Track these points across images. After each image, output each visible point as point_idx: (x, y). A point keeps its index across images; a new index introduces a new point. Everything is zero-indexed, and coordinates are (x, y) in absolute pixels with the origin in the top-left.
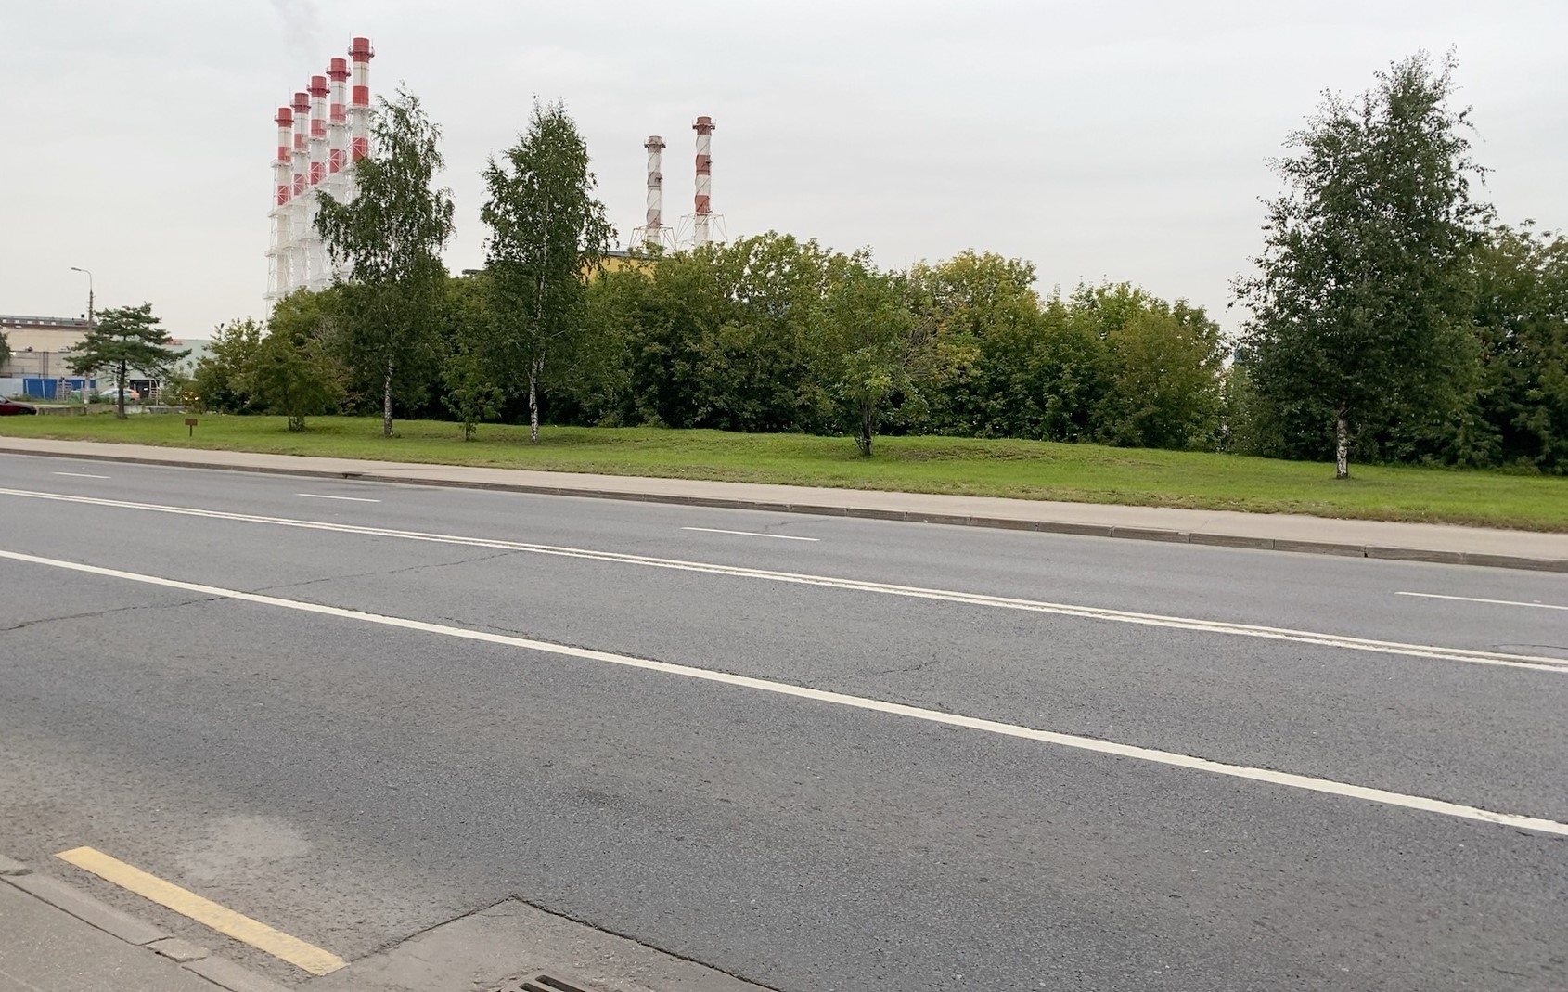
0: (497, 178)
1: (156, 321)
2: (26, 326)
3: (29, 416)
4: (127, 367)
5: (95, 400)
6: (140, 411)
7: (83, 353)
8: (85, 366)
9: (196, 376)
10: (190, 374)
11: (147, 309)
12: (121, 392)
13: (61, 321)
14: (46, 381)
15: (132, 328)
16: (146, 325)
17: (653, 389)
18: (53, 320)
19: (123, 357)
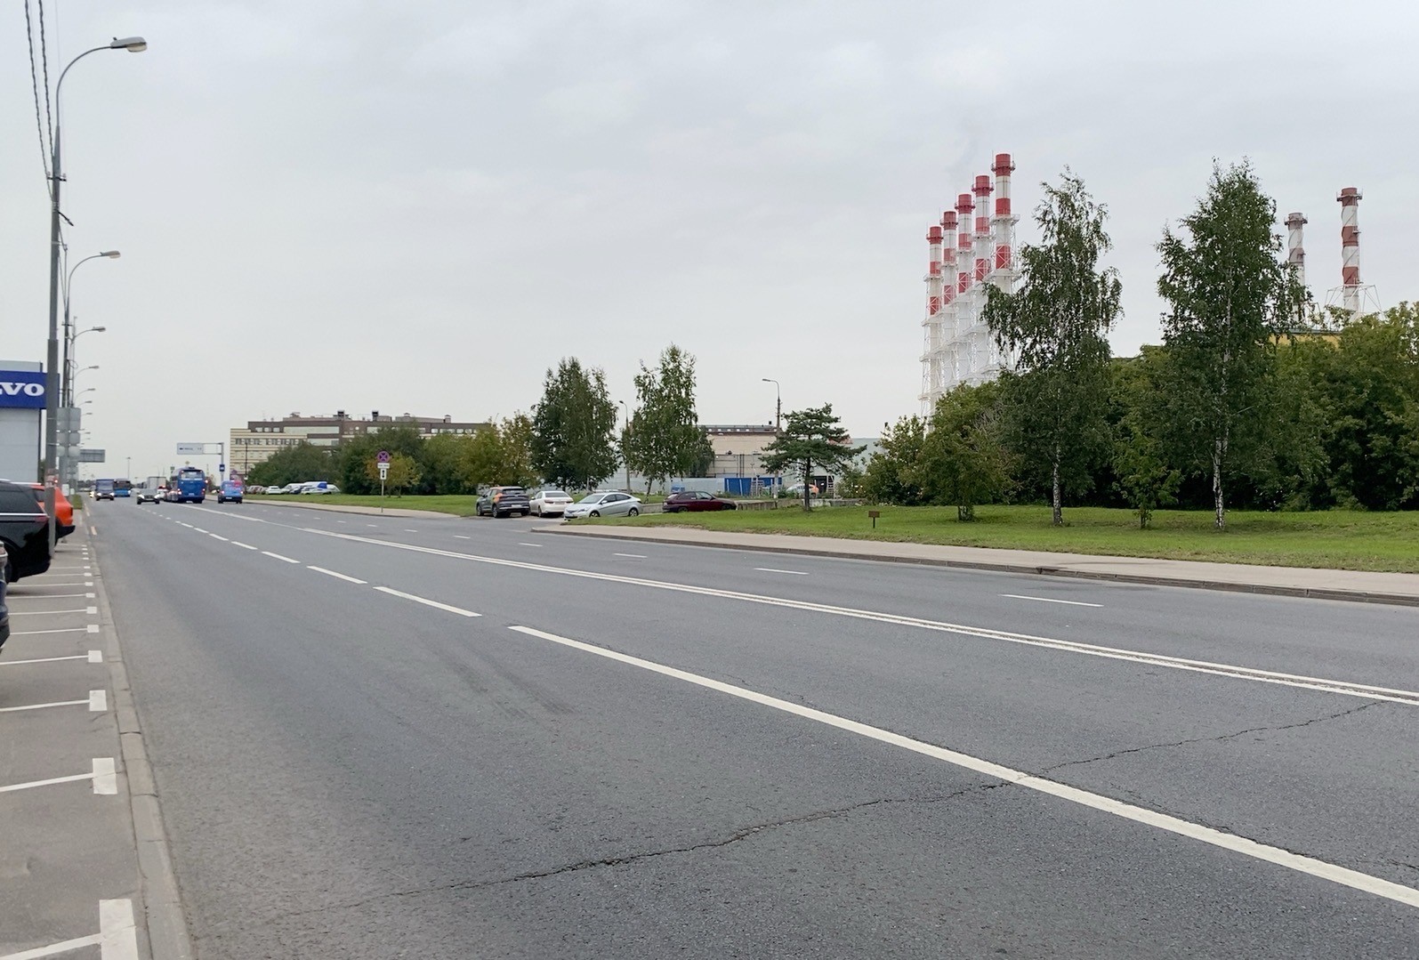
0: (1173, 250)
1: (836, 420)
2: (726, 434)
3: (730, 511)
4: (812, 464)
5: (782, 495)
6: (821, 504)
7: (773, 453)
8: (776, 465)
9: (868, 471)
10: (863, 470)
11: (828, 409)
12: (807, 488)
13: (753, 428)
14: (743, 479)
15: (815, 428)
16: (828, 424)
17: (1346, 467)
18: (747, 427)
19: (808, 455)
